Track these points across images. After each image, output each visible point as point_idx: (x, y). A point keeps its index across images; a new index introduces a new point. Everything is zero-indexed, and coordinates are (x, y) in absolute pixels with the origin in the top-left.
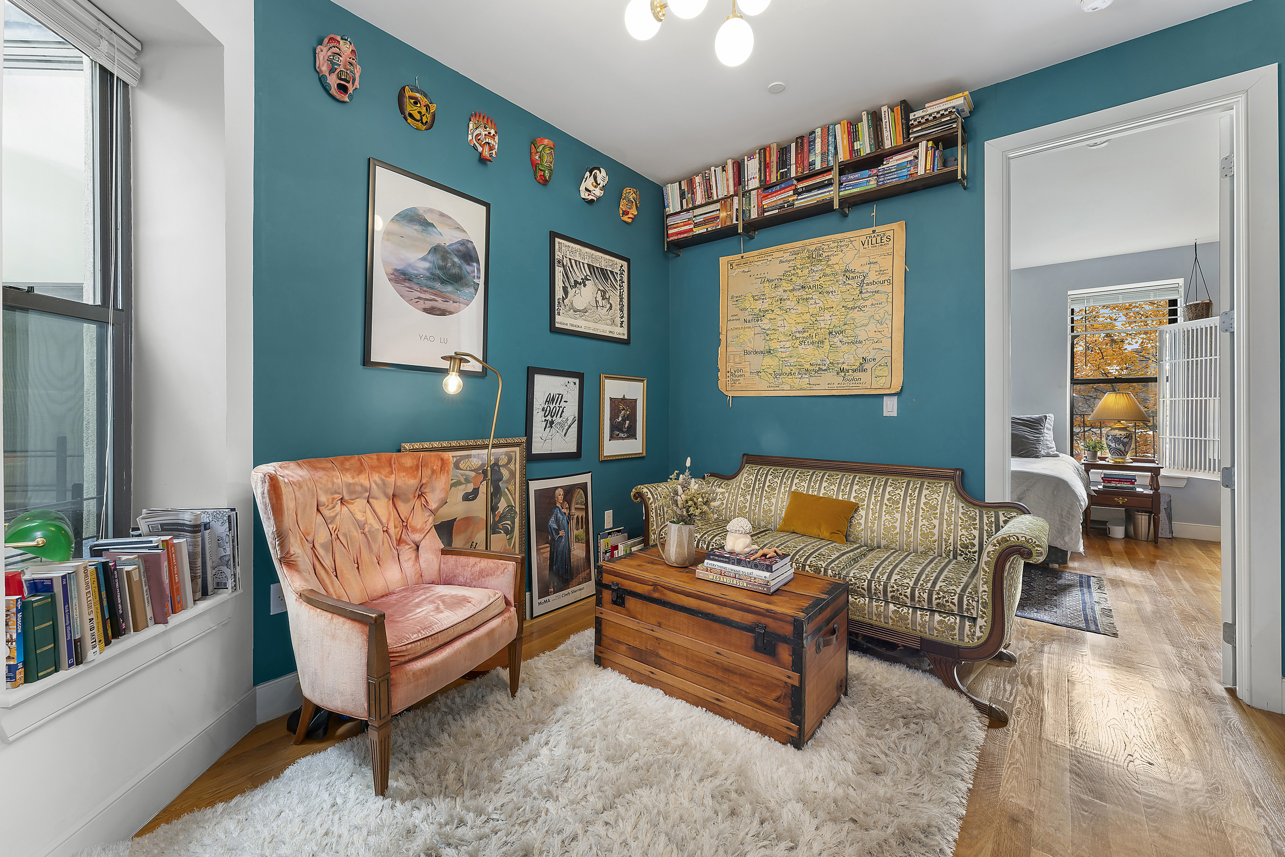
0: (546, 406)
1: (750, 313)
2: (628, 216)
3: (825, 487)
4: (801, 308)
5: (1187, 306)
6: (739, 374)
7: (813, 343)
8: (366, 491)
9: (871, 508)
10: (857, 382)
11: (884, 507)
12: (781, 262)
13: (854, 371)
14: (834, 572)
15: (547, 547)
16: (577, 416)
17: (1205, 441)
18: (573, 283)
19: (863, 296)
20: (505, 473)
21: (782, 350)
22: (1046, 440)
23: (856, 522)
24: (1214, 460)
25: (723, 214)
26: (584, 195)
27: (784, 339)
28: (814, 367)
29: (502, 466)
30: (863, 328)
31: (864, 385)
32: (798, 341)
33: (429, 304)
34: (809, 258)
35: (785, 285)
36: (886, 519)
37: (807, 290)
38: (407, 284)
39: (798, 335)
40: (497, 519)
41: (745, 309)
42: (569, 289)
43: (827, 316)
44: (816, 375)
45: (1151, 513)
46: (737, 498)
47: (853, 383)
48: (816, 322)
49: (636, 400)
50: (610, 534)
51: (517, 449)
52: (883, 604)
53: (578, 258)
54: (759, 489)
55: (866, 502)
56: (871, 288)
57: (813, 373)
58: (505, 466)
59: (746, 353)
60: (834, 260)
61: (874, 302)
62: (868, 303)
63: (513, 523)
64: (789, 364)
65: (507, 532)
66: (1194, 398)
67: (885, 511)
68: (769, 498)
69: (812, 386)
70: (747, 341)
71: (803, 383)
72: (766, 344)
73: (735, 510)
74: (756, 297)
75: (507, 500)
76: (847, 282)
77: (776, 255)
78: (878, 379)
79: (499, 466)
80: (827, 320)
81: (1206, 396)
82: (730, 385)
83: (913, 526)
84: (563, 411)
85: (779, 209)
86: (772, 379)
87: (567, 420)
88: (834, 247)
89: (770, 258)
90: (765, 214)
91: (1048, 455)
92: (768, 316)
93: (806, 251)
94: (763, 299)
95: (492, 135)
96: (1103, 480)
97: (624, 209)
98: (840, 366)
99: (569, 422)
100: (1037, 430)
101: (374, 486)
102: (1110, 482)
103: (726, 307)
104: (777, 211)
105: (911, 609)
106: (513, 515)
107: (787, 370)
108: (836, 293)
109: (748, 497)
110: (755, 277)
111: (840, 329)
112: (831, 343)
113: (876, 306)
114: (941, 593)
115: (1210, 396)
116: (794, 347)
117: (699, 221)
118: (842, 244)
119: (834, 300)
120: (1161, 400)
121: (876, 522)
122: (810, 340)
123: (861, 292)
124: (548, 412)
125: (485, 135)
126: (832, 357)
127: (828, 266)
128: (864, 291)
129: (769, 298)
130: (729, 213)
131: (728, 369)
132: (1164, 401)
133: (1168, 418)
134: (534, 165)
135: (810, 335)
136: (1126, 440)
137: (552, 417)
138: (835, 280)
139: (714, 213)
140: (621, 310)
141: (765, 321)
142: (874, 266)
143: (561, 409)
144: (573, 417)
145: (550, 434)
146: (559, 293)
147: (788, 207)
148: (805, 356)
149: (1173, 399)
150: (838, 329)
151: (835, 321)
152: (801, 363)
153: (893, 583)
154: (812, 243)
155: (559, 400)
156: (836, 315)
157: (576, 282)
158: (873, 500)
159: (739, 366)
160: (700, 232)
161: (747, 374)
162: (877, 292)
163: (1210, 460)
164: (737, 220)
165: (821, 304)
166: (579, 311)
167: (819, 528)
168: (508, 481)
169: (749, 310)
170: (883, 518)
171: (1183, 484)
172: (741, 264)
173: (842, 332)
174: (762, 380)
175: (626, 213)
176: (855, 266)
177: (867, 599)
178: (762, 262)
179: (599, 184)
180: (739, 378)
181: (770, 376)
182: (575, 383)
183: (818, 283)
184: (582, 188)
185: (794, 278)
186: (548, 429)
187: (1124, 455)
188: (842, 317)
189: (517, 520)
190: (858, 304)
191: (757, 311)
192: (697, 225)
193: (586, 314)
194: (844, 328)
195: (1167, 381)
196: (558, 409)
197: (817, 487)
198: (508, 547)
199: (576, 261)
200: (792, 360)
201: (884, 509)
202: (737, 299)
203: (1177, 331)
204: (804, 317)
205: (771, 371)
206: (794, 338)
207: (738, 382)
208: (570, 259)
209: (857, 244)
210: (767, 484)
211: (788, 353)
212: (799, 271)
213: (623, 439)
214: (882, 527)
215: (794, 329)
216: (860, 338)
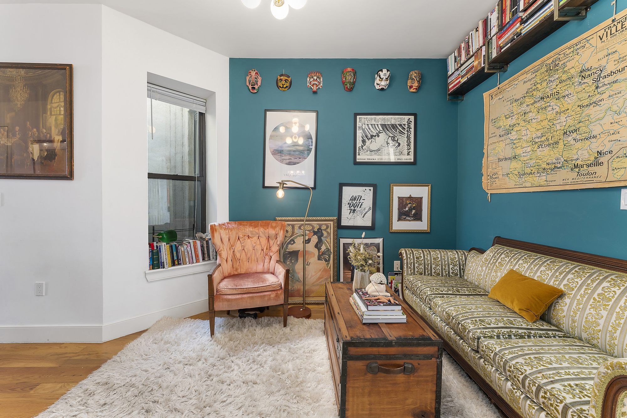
0: (350, 202)
1: (503, 129)
2: (413, 88)
3: (541, 271)
4: (540, 117)
6: (495, 176)
7: (549, 145)
8: (258, 234)
9: (578, 298)
10: (591, 176)
11: (592, 300)
12: (524, 82)
13: (589, 166)
14: (473, 336)
15: (350, 272)
16: (371, 207)
18: (369, 136)
19: (599, 90)
20: (325, 234)
21: (525, 154)
23: (560, 307)
25: (476, 63)
26: (377, 87)
27: (526, 146)
28: (550, 166)
29: (323, 230)
30: (598, 122)
31: (599, 179)
32: (537, 145)
33: (288, 161)
34: (547, 71)
35: (528, 101)
36: (589, 313)
37: (545, 100)
38: (279, 155)
39: (537, 140)
40: (321, 254)
41: (500, 127)
42: (367, 140)
43: (563, 118)
44: (552, 172)
46: (478, 267)
47: (587, 178)
48: (553, 126)
49: (421, 198)
50: (396, 274)
51: (332, 223)
52: (503, 379)
53: (373, 123)
54: (492, 263)
55: (574, 292)
56: (607, 81)
57: (549, 171)
58: (325, 230)
59: (500, 160)
60: (569, 65)
61: (612, 93)
62: (605, 96)
63: (330, 257)
64: (529, 166)
65: (326, 261)
67: (591, 305)
68: (496, 272)
69: (549, 182)
70: (500, 151)
71: (542, 181)
72: (513, 151)
73: (475, 276)
74: (507, 116)
75: (326, 246)
76: (582, 82)
77: (520, 78)
78: (616, 171)
79: (322, 230)
80: (563, 122)
82: (490, 185)
83: (620, 329)
84: (362, 205)
85: (511, 42)
86: (517, 179)
87: (365, 209)
88: (570, 53)
89: (516, 83)
90: (502, 51)
92: (515, 129)
93: (544, 66)
94: (512, 116)
95: (315, 79)
97: (410, 85)
98: (574, 162)
99: (366, 210)
101: (261, 233)
103: (488, 129)
104: (510, 45)
105: (523, 396)
106: (329, 253)
107: (528, 170)
108: (572, 95)
109: (484, 268)
110: (506, 101)
111: (574, 128)
112: (565, 142)
113: (615, 96)
114: (548, 394)
116: (533, 151)
117: (464, 73)
118: (578, 47)
119: (570, 103)
121: (579, 313)
122: (547, 143)
123: (597, 88)
124: (351, 205)
125: (313, 81)
126: (566, 155)
127: (564, 72)
128: (600, 85)
129: (516, 114)
130: (479, 61)
131: (489, 174)
134: (343, 83)
135: (547, 138)
137: (354, 207)
138: (571, 83)
139: (472, 64)
140: (409, 145)
141: (514, 133)
142: (613, 56)
143: (360, 204)
144: (368, 208)
145: (353, 216)
146: (359, 143)
147: (517, 37)
148: (542, 157)
150: (573, 128)
151: (570, 122)
152: (539, 164)
153: (513, 364)
154: (549, 58)
155: (359, 199)
156: (571, 116)
157: (372, 136)
158: (582, 292)
159: (495, 171)
160: (464, 81)
161: (501, 177)
162: (616, 82)
164: (484, 63)
165: (558, 109)
166: (374, 151)
167: (512, 303)
168: (326, 237)
169: (503, 127)
170: (587, 311)
172: (498, 94)
173: (576, 131)
174: (511, 180)
175: (411, 87)
176: (593, 63)
177: (494, 369)
178: (511, 87)
179: (383, 79)
180: (495, 180)
181: (516, 176)
182: (370, 190)
183: (555, 91)
184: (375, 84)
185: (535, 93)
186: (352, 214)
188: (577, 116)
189: (332, 256)
190: (594, 99)
191: (507, 127)
192: (462, 77)
193: (379, 152)
194: (578, 126)
196: (358, 203)
197: (535, 270)
198: (326, 268)
199: (372, 125)
200: (532, 162)
201: (591, 303)
202: (495, 121)
204: (542, 124)
205: (516, 172)
206: (534, 143)
207: (494, 183)
208: (368, 125)
209: (595, 41)
210: (499, 260)
211: (528, 157)
212: (539, 86)
213: (409, 221)
214: (584, 320)
215: (534, 136)
216: (594, 133)
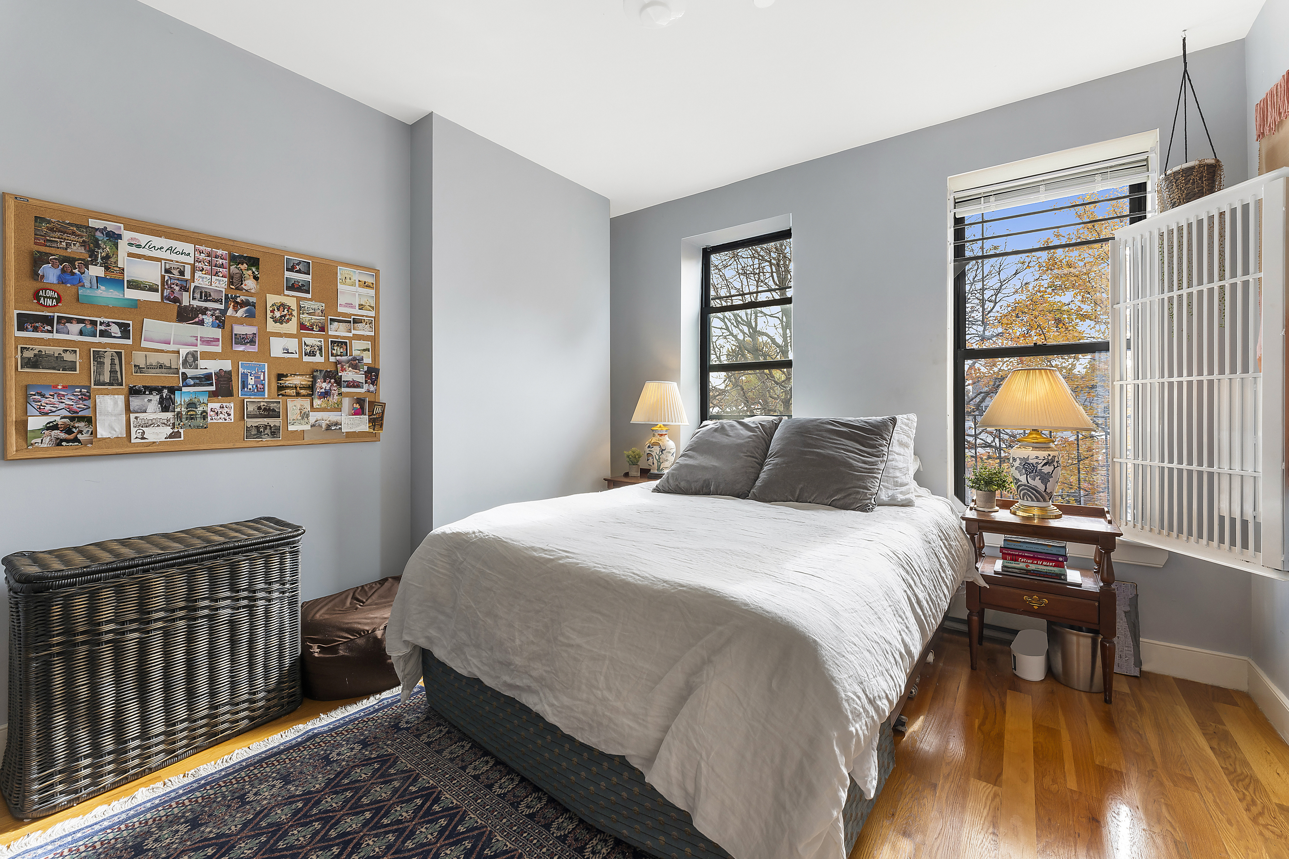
5: (1167, 178)
17: (1211, 475)
22: (895, 468)
24: (1233, 521)
45: (1096, 632)
66: (1185, 379)
81: (1211, 372)
91: (893, 503)
96: (1003, 553)
100: (874, 447)
102: (1015, 558)
115: (1222, 372)
120: (1117, 384)
132: (1121, 386)
133: (1131, 421)
136: (1047, 469)
149: (1140, 382)
163: (1222, 518)
171: (1160, 562)
187: (1045, 500)
195: (1129, 348)
203: (1147, 235)
